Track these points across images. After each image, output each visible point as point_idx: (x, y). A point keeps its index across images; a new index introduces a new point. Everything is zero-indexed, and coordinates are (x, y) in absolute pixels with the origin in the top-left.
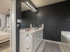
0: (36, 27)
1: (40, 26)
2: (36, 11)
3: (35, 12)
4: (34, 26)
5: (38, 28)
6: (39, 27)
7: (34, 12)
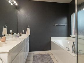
0: (17, 33)
1: (23, 31)
2: (17, 4)
3: (14, 5)
4: (11, 31)
5: (21, 36)
6: (23, 33)
7: (12, 4)
